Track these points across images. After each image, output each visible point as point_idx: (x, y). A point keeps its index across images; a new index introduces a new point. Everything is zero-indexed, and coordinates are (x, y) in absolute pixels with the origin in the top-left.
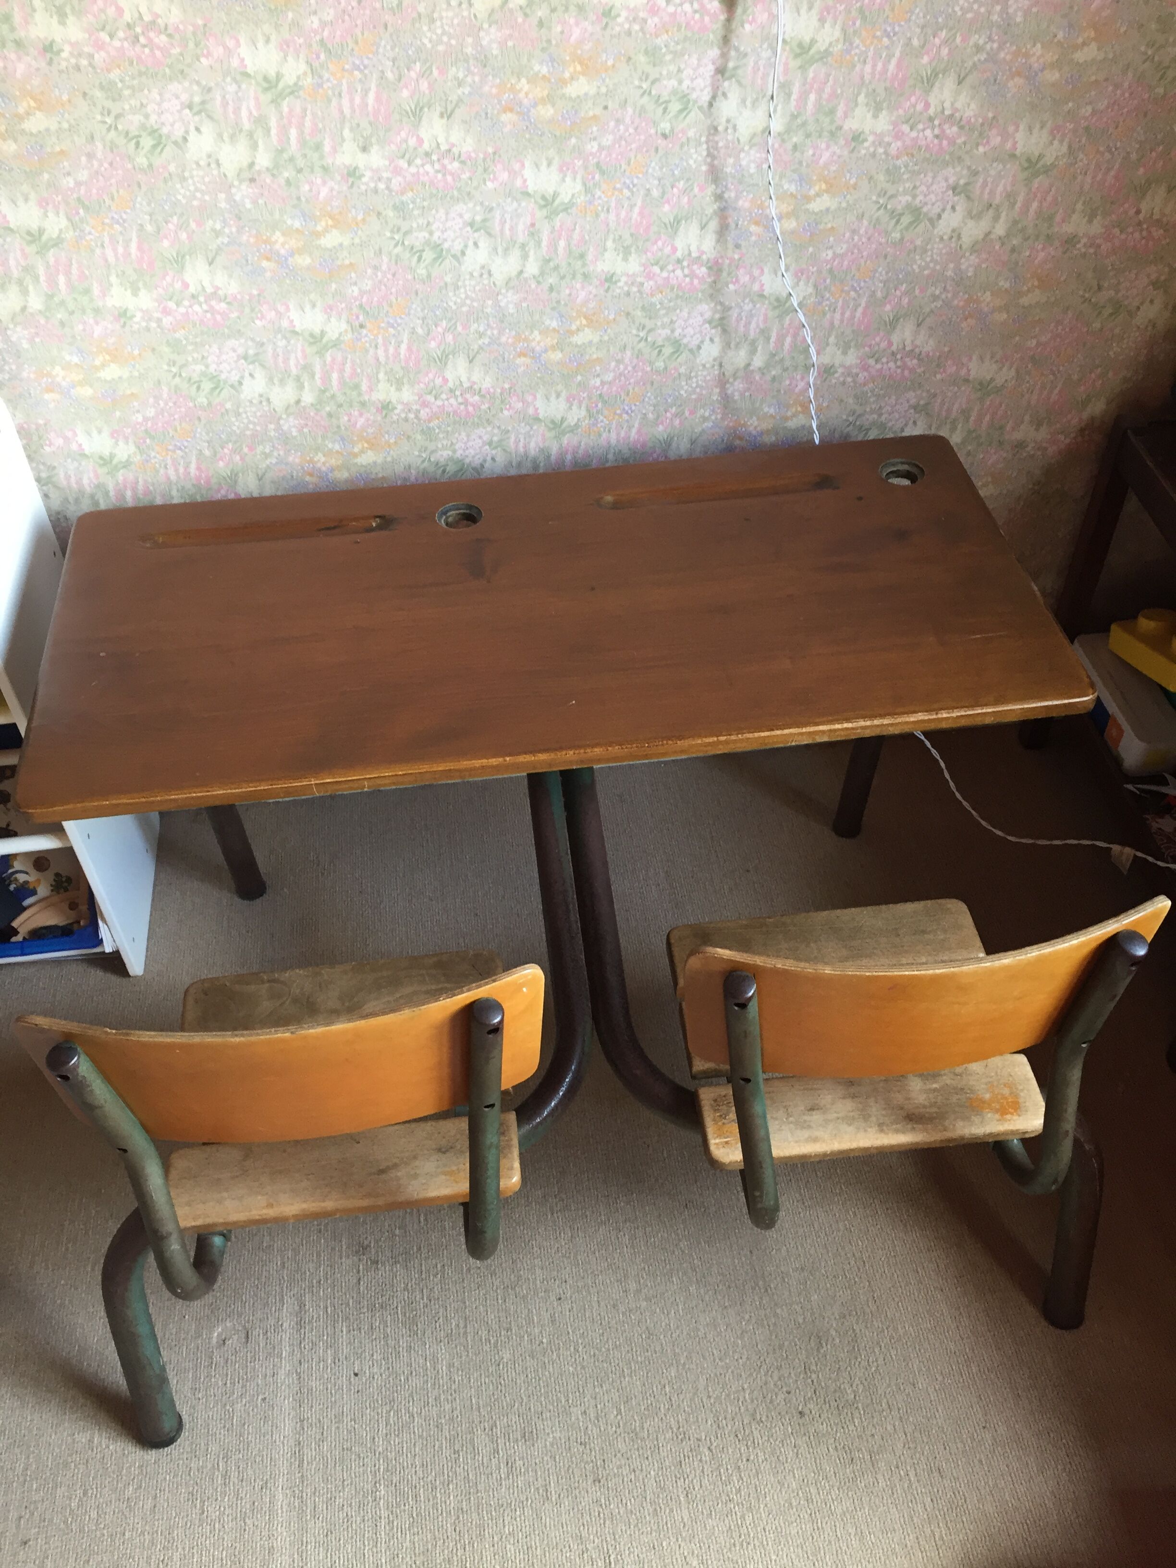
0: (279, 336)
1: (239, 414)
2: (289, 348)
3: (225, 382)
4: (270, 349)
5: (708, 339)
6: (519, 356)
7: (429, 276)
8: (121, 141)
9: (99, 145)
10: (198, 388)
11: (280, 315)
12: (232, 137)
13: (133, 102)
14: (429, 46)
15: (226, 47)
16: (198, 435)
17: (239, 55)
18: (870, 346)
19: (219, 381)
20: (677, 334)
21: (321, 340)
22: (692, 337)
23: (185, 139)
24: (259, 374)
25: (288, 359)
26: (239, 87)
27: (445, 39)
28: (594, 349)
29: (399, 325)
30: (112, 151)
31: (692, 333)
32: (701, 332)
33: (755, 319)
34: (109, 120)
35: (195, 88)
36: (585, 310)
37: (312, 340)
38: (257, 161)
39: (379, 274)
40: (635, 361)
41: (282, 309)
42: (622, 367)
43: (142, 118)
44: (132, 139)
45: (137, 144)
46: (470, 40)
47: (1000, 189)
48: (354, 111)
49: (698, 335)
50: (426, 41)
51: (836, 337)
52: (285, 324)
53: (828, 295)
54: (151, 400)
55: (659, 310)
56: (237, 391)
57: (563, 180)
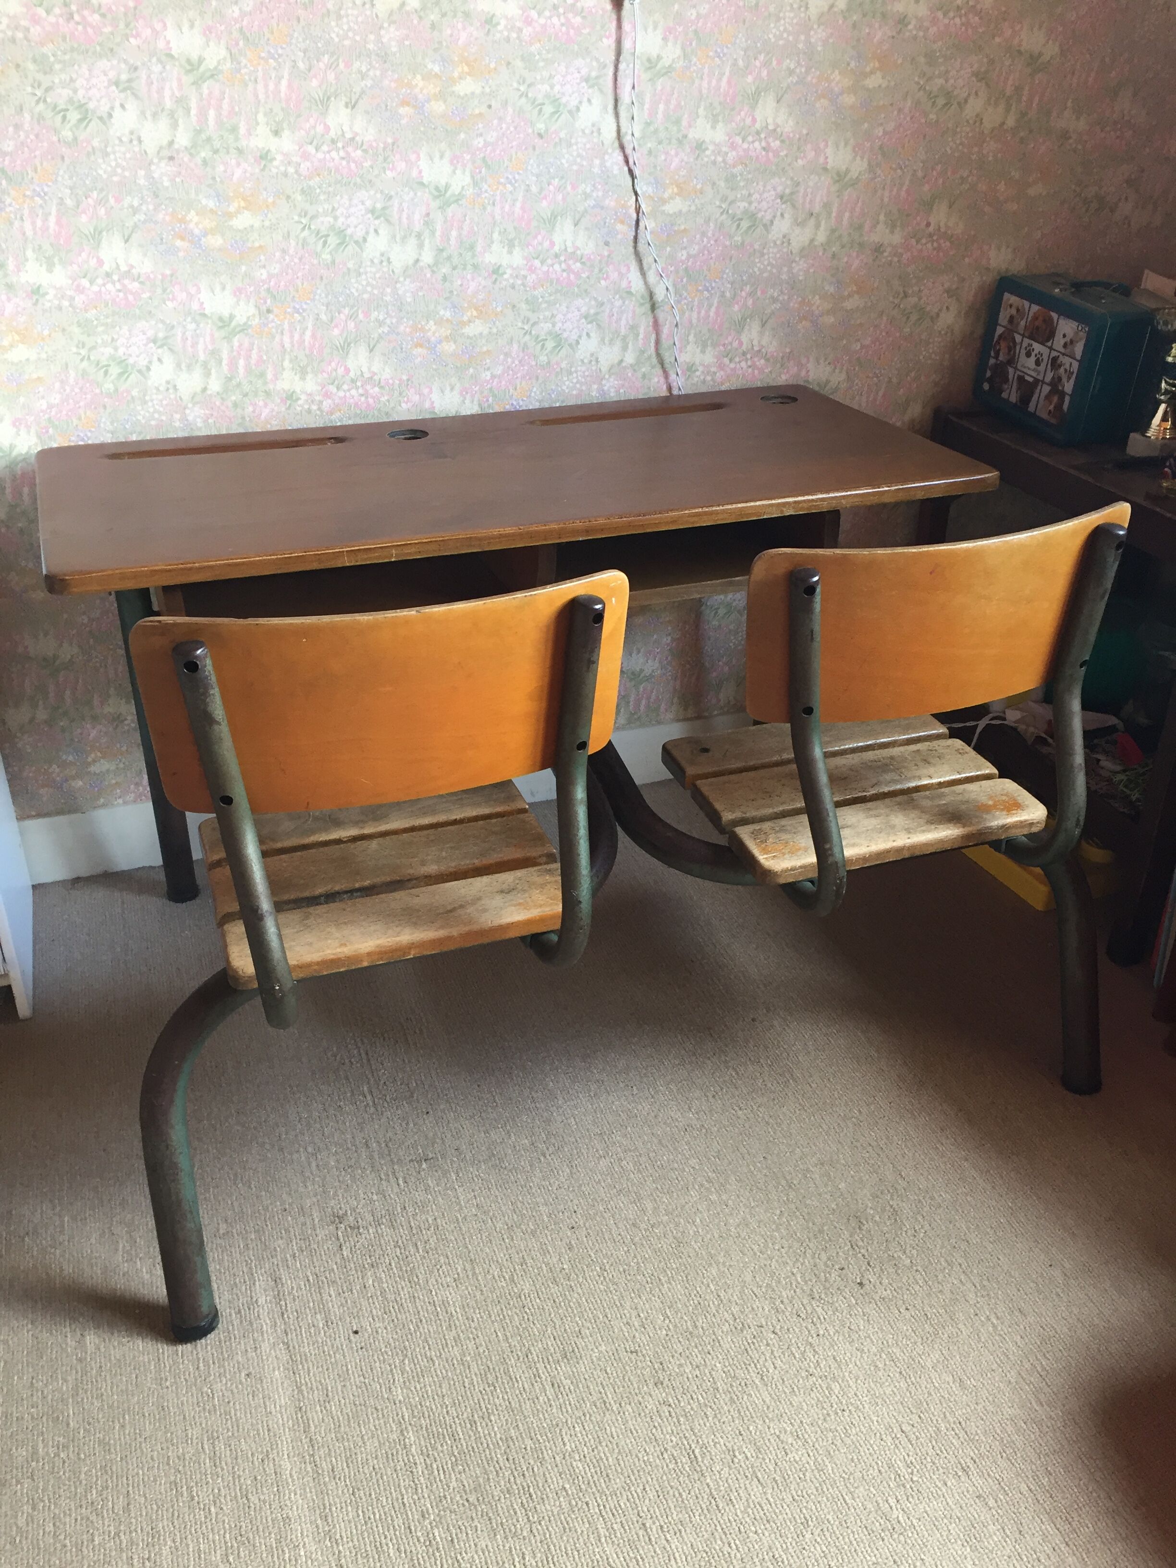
0: (189, 319)
1: (146, 402)
2: (198, 332)
3: (133, 366)
4: (179, 331)
5: (584, 334)
6: (416, 347)
7: (333, 262)
8: (49, 114)
9: (27, 116)
10: (106, 373)
11: (191, 297)
12: (155, 115)
13: (63, 76)
14: (337, 40)
15: (154, 30)
16: (102, 425)
17: (165, 37)
18: (724, 345)
19: (127, 365)
20: (557, 328)
21: (229, 325)
22: (571, 332)
23: (110, 116)
24: (169, 361)
25: (197, 343)
26: (164, 67)
27: (350, 34)
28: (484, 341)
29: (304, 310)
30: (39, 123)
31: (571, 327)
32: (578, 327)
33: (625, 315)
34: (39, 93)
35: (123, 66)
36: (475, 301)
37: (221, 324)
38: (176, 140)
39: (287, 257)
40: (521, 355)
41: (193, 290)
42: (509, 360)
43: (71, 92)
44: (60, 112)
45: (64, 118)
46: (372, 37)
47: (818, 199)
48: (268, 97)
49: (576, 330)
50: (333, 35)
51: (695, 336)
52: (195, 306)
53: (685, 294)
54: (57, 385)
55: (541, 303)
56: (145, 378)
57: (454, 172)
